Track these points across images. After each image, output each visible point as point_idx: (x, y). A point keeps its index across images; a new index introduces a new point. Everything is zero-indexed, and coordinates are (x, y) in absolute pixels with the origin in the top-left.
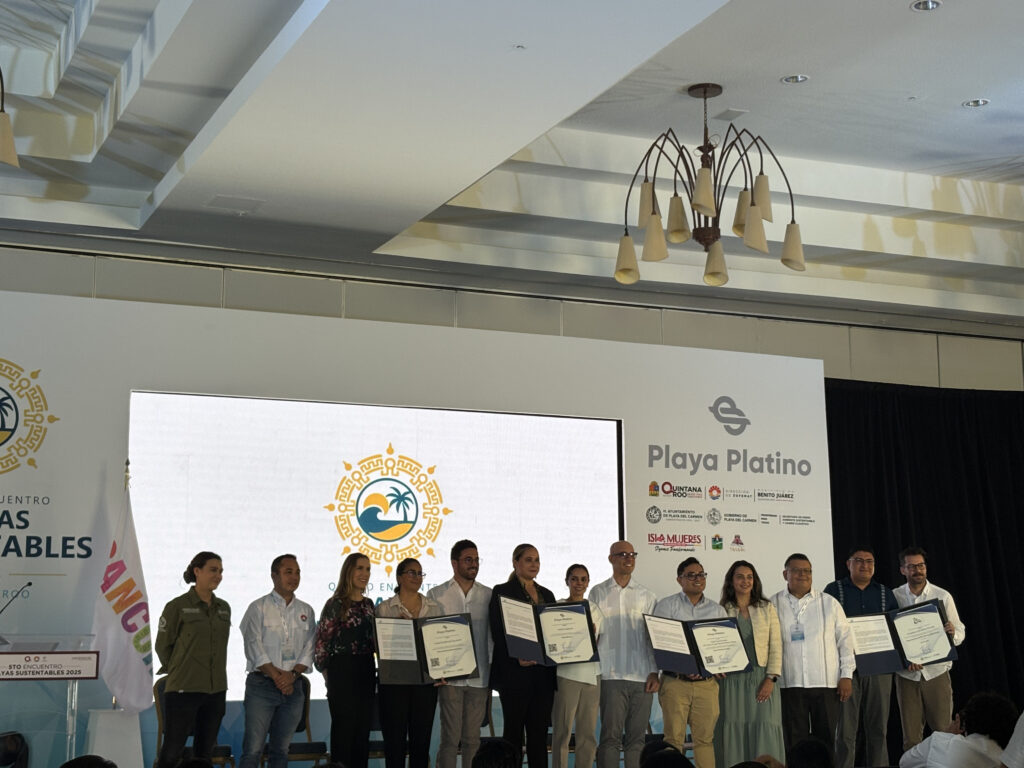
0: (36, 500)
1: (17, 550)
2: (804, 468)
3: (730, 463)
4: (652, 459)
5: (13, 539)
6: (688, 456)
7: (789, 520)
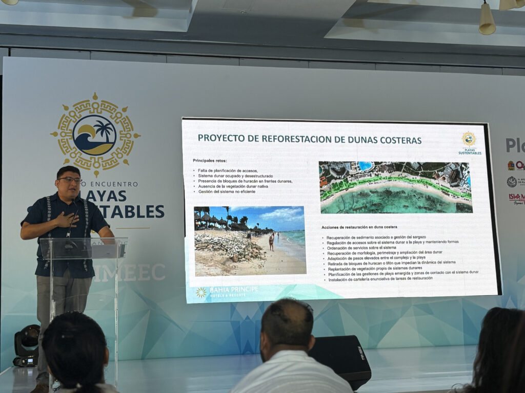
0: (130, 184)
1: (120, 214)
4: (509, 147)
5: (117, 207)
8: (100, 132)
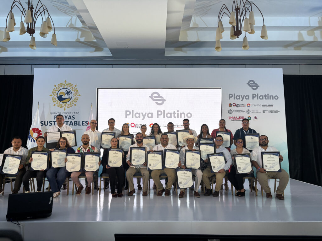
0: (76, 113)
1: (72, 124)
2: (276, 98)
3: (253, 97)
4: (230, 97)
5: (71, 122)
6: (240, 96)
7: (271, 112)
8: (66, 94)
